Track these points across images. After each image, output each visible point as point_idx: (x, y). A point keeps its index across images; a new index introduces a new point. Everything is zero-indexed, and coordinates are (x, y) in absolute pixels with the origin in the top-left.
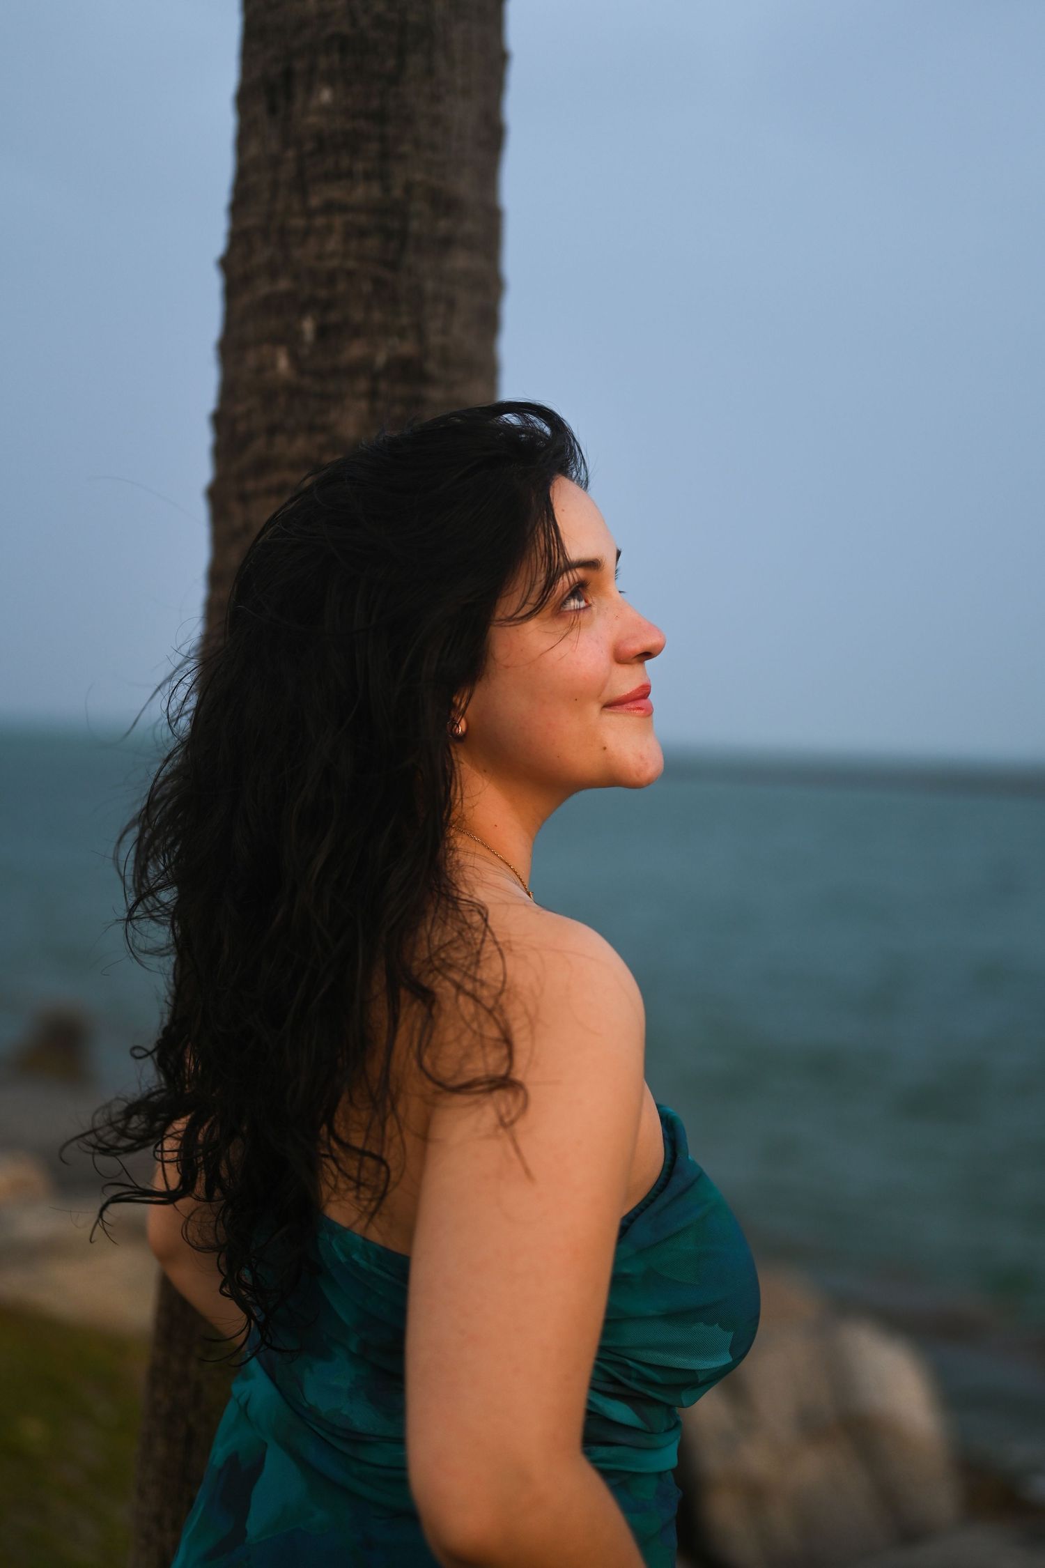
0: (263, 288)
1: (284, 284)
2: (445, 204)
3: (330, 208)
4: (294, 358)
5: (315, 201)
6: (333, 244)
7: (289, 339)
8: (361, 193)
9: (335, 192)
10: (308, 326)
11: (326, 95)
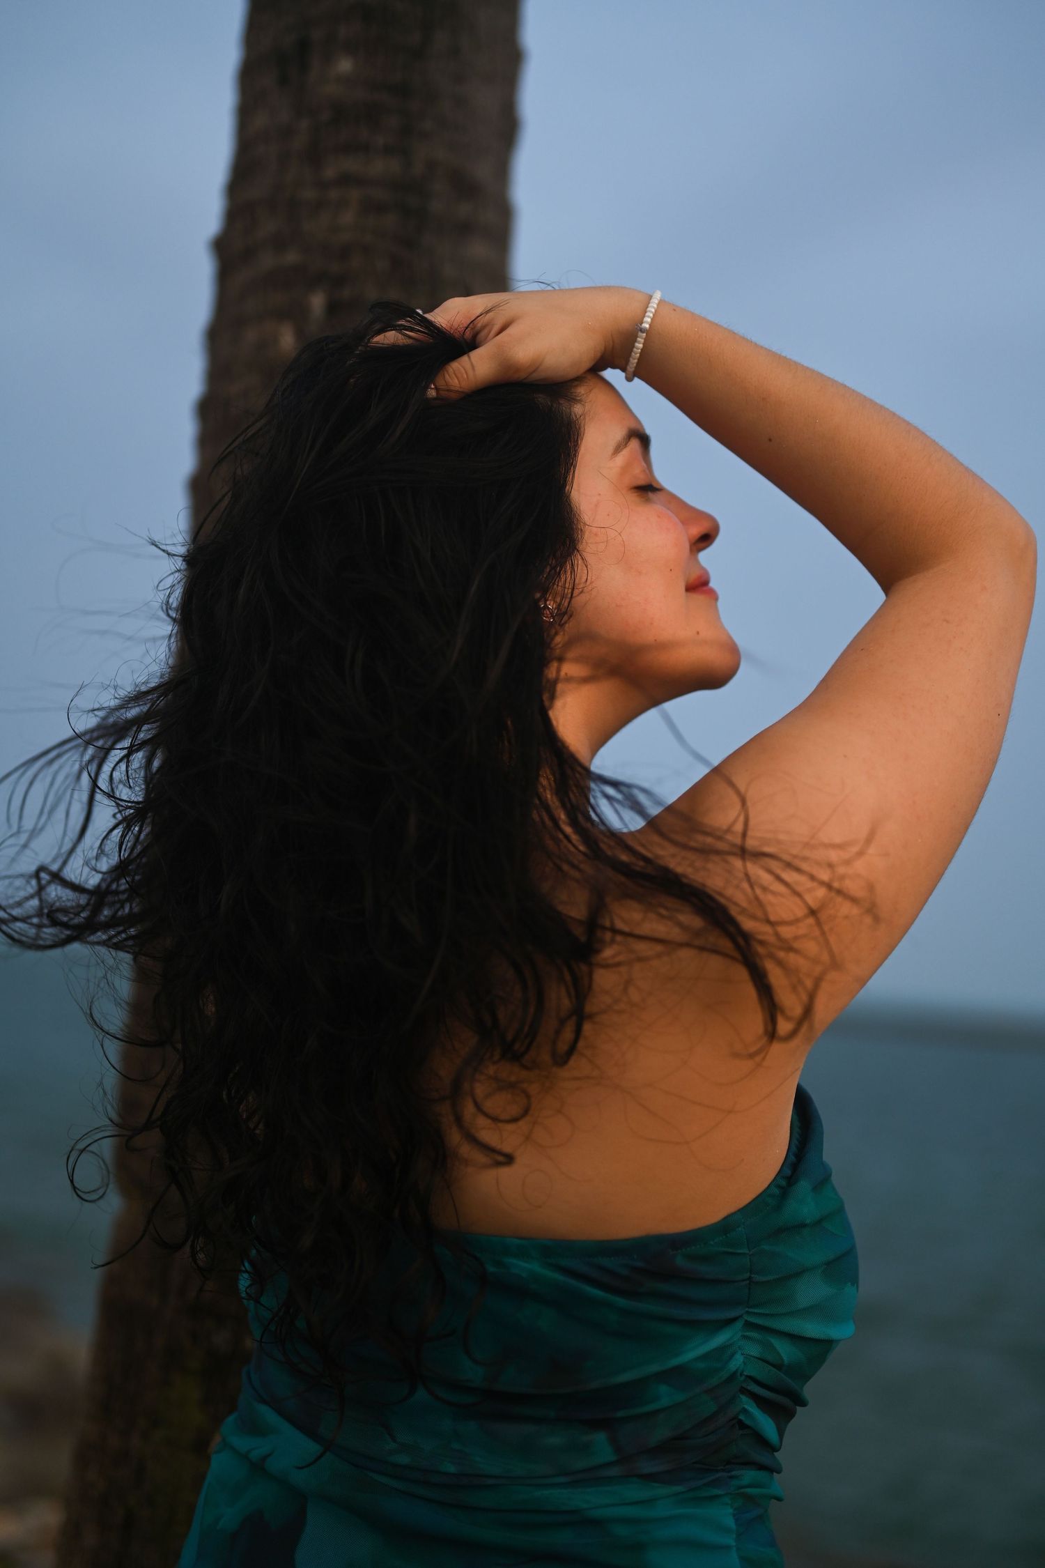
0: (267, 261)
1: (292, 257)
2: (466, 188)
3: (345, 180)
4: (300, 333)
5: (330, 172)
6: (348, 217)
7: (296, 314)
8: (380, 167)
9: (351, 164)
10: (317, 302)
11: (345, 65)
